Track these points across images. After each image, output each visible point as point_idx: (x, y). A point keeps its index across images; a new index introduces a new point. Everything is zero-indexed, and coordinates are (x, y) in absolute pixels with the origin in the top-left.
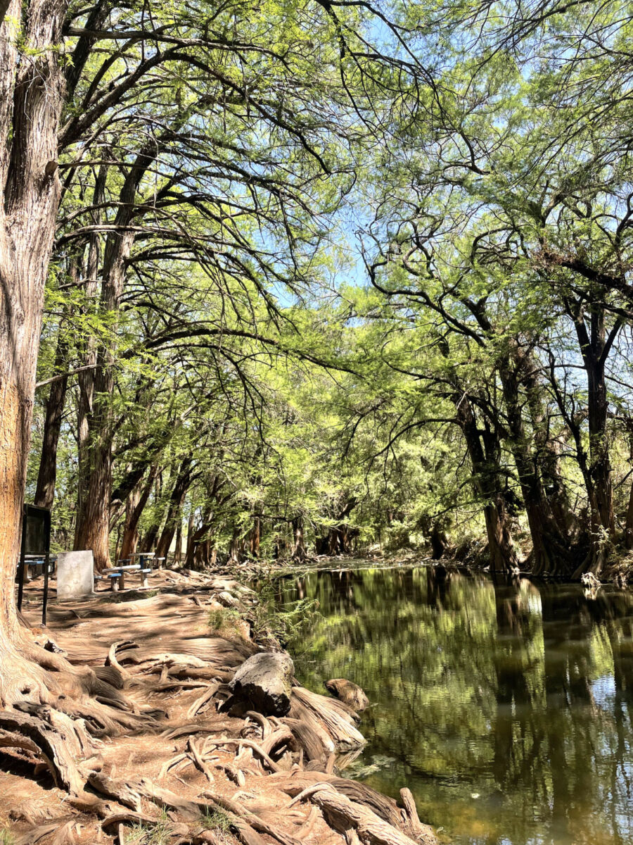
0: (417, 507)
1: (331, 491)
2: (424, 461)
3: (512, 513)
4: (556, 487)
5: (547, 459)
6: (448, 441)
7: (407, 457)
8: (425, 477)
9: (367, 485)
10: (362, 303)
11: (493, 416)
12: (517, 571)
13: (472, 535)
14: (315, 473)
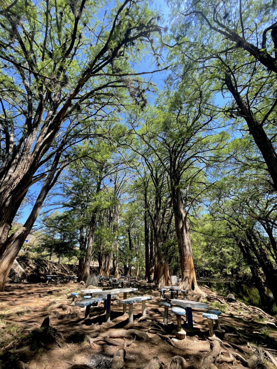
0: (230, 265)
1: (206, 261)
2: (228, 253)
3: (257, 268)
4: (268, 263)
5: (264, 255)
6: (234, 248)
7: (224, 252)
8: (230, 257)
9: (216, 259)
10: (208, 218)
11: (247, 244)
12: (263, 284)
13: (246, 273)
14: (202, 256)
